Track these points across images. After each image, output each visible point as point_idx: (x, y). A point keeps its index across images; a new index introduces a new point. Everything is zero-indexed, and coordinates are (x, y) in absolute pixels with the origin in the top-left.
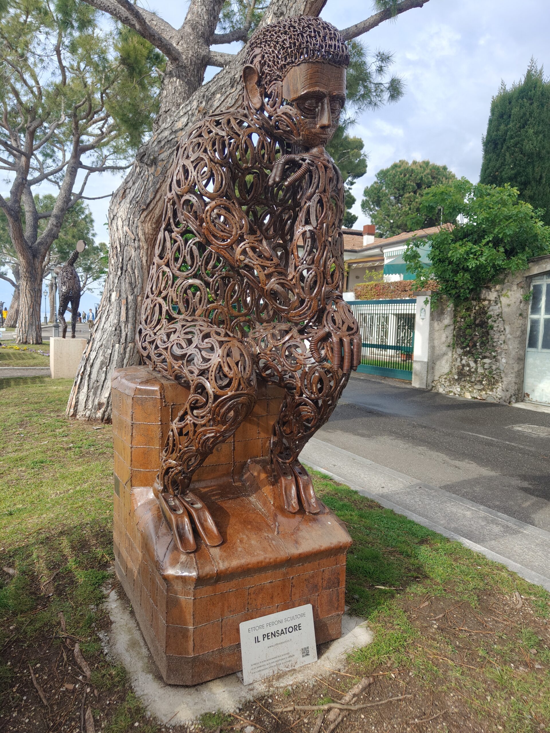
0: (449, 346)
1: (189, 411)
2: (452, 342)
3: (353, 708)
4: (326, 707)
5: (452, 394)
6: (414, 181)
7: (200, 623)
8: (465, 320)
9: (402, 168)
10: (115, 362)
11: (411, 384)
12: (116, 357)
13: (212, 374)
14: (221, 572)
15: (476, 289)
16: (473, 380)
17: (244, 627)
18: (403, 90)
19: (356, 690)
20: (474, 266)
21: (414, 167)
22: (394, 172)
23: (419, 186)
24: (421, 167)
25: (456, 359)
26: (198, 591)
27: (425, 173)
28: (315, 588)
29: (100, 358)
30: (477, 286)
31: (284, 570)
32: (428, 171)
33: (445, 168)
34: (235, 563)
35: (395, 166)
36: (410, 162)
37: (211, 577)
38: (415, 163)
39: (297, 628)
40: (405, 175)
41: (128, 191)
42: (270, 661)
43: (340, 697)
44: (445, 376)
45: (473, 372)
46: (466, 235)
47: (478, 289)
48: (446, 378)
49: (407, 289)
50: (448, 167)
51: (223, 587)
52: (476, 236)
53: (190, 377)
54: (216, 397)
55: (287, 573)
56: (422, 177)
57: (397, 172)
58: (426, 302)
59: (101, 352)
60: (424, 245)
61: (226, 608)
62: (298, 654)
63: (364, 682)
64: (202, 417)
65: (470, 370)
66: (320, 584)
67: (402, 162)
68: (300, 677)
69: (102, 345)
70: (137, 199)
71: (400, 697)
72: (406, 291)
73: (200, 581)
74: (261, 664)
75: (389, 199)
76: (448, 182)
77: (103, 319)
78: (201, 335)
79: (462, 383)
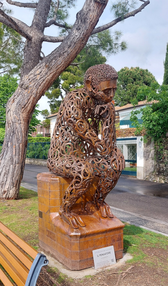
0: (153, 159)
1: (73, 185)
2: (154, 157)
3: (129, 273)
4: (121, 272)
5: (155, 181)
6: (132, 77)
7: (81, 250)
8: (159, 147)
9: (126, 71)
10: (10, 173)
11: (136, 177)
12: (11, 171)
13: (82, 173)
14: (87, 233)
15: (164, 133)
16: (165, 174)
17: (94, 252)
18: (127, 46)
19: (130, 269)
20: (162, 122)
21: (132, 70)
22: (122, 73)
23: (135, 79)
24: (135, 70)
25: (157, 165)
26: (80, 240)
27: (137, 73)
28: (114, 240)
29: (4, 171)
30: (165, 131)
31: (104, 234)
32: (139, 72)
33: (147, 70)
34: (90, 231)
35: (122, 70)
36: (130, 68)
37: (84, 235)
38: (132, 68)
39: (109, 253)
40: (127, 75)
41: (15, 99)
42: (102, 263)
43: (125, 270)
44: (152, 173)
45: (165, 171)
46: (158, 109)
47: (165, 132)
48: (152, 174)
49: (131, 132)
50: (148, 70)
51: (88, 239)
52: (162, 108)
53: (73, 174)
54: (84, 179)
55: (106, 235)
56: (136, 75)
57: (123, 73)
58: (141, 140)
59: (4, 169)
60: (139, 113)
61: (88, 246)
62: (110, 261)
63: (132, 266)
64: (79, 186)
65: (163, 170)
66: (115, 239)
67: (126, 68)
68: (111, 267)
69: (4, 166)
70: (20, 103)
71: (143, 270)
72: (131, 133)
73: (81, 236)
74: (100, 263)
75: (120, 86)
76: (149, 77)
77: (5, 154)
78: (76, 161)
79: (160, 176)
